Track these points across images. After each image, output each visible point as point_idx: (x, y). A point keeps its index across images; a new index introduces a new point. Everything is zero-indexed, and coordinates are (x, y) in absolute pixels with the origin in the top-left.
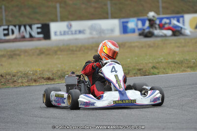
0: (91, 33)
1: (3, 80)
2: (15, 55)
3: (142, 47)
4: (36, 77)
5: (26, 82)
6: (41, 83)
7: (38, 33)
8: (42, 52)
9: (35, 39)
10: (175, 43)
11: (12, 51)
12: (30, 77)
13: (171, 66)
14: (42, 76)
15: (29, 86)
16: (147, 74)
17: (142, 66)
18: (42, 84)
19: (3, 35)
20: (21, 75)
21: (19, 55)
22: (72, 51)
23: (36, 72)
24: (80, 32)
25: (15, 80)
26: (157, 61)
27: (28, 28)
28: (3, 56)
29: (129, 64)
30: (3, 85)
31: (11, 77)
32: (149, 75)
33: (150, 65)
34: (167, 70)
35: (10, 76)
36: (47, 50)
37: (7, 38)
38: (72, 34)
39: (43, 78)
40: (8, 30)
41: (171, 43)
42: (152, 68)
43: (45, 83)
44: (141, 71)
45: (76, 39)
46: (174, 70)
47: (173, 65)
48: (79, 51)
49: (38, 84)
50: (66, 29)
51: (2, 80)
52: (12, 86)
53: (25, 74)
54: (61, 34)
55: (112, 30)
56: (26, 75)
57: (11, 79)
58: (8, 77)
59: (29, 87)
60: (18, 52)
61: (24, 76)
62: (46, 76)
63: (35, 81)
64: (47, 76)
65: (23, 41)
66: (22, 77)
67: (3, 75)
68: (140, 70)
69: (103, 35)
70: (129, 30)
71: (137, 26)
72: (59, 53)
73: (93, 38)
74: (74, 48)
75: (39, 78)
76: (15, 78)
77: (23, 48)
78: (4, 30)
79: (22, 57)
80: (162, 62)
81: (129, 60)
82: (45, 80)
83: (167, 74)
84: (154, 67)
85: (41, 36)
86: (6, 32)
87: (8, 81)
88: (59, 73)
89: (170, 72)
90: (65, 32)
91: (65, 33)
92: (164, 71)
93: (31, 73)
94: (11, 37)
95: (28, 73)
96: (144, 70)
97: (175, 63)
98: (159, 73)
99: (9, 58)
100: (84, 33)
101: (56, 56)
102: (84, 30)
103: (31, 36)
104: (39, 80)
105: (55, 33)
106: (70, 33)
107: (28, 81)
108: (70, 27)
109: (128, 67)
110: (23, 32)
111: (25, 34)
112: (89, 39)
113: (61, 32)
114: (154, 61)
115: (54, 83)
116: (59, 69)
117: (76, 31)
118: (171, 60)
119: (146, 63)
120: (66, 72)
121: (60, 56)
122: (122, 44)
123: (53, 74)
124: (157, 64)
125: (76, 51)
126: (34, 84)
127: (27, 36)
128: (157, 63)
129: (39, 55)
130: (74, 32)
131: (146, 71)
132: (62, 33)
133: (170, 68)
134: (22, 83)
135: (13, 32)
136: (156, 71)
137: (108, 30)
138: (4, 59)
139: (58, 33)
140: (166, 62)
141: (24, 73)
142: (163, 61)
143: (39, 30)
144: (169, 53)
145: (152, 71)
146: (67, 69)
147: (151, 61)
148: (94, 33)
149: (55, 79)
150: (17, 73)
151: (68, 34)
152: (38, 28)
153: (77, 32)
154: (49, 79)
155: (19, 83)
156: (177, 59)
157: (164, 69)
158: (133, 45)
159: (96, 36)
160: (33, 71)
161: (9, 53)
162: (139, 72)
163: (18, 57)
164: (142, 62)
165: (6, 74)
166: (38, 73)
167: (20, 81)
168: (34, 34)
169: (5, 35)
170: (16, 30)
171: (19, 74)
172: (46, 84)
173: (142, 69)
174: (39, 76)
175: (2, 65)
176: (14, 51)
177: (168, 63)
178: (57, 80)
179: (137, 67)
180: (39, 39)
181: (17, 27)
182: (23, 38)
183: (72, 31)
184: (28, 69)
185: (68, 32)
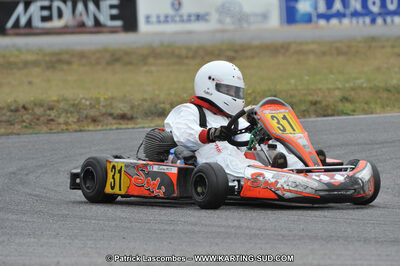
0: (220, 21)
1: (27, 116)
2: (60, 61)
3: (324, 54)
4: (97, 114)
5: (74, 122)
6: (107, 125)
7: (113, 18)
8: (116, 58)
9: (104, 29)
10: (393, 47)
11: (53, 54)
12: (85, 112)
13: (380, 98)
14: (109, 110)
15: (81, 131)
16: (330, 112)
17: (320, 94)
18: (109, 127)
19: (40, 19)
20: (66, 107)
21: (69, 63)
22: (180, 57)
23: (98, 100)
24: (198, 17)
25: (52, 117)
26: (352, 85)
27: (91, 6)
28: (36, 64)
29: (292, 90)
30: (26, 127)
31: (45, 111)
32: (332, 115)
33: (337, 93)
34: (373, 106)
35: (42, 109)
36: (127, 53)
37: (48, 25)
38: (182, 21)
39: (111, 115)
40: (49, 8)
41: (383, 47)
42: (341, 100)
43: (115, 127)
44: (318, 105)
45: (190, 33)
46: (387, 105)
47: (385, 95)
48: (194, 57)
49: (99, 128)
50: (170, 12)
51: (24, 117)
52: (45, 129)
53: (73, 105)
54: (159, 22)
55: (265, 16)
56: (76, 107)
57: (43, 115)
58: (39, 111)
59: (79, 133)
60: (66, 57)
61: (71, 109)
62: (117, 112)
63: (94, 120)
64: (119, 112)
65: (79, 33)
66: (67, 112)
67: (26, 106)
68: (315, 103)
69: (245, 25)
70: (298, 17)
71: (316, 8)
72: (151, 60)
73: (223, 31)
74: (184, 52)
75: (103, 115)
76: (53, 114)
77: (78, 48)
78: (43, 8)
79: (75, 66)
80: (362, 89)
81: (293, 81)
82: (114, 118)
83: (372, 113)
84: (345, 99)
85: (118, 23)
86: (46, 13)
87: (38, 119)
88: (146, 105)
89: (378, 110)
90: (167, 17)
91: (167, 19)
92: (366, 107)
93: (88, 103)
94: (56, 23)
95: (80, 102)
96: (324, 103)
97: (389, 91)
98: (354, 111)
99: (48, 68)
100: (206, 20)
101: (145, 68)
102: (207, 14)
103: (97, 23)
104: (101, 119)
105: (148, 18)
106: (177, 19)
107: (79, 120)
108: (177, 7)
109: (291, 96)
110: (81, 15)
111: (85, 18)
112: (215, 32)
113: (158, 17)
114: (347, 85)
115: (133, 126)
116: (146, 96)
117: (189, 16)
118: (382, 85)
119: (329, 89)
120: (160, 103)
121: (153, 68)
122: (282, 47)
123: (132, 107)
124: (352, 93)
125: (187, 57)
126: (91, 128)
127: (90, 22)
128: (353, 89)
129: (108, 64)
130: (185, 18)
131: (327, 106)
132: (162, 19)
133: (379, 101)
134: (66, 123)
135: (60, 15)
136: (348, 106)
137: (256, 15)
138: (36, 70)
139: (154, 19)
140: (371, 88)
141: (72, 102)
142: (365, 85)
143: (115, 12)
144: (378, 69)
145: (340, 106)
146: (162, 96)
147: (340, 86)
148: (228, 20)
149: (137, 118)
150: (58, 101)
151: (174, 21)
152: (112, 7)
153: (193, 18)
154: (123, 117)
155: (59, 124)
156: (394, 82)
157: (366, 103)
158: (305, 48)
159: (231, 27)
160: (91, 98)
161: (47, 59)
162: (313, 108)
163: (65, 67)
164: (320, 86)
165: (35, 105)
166: (102, 104)
167: (61, 120)
168: (104, 18)
169: (44, 19)
170: (67, 10)
171: (62, 105)
172: (117, 129)
173: (320, 102)
174: (104, 110)
175: (30, 83)
176: (59, 54)
177: (376, 90)
178: (139, 120)
179: (310, 98)
180: (113, 31)
181: (70, 4)
182: (81, 27)
183: (181, 16)
184: (81, 96)
185: (173, 17)
